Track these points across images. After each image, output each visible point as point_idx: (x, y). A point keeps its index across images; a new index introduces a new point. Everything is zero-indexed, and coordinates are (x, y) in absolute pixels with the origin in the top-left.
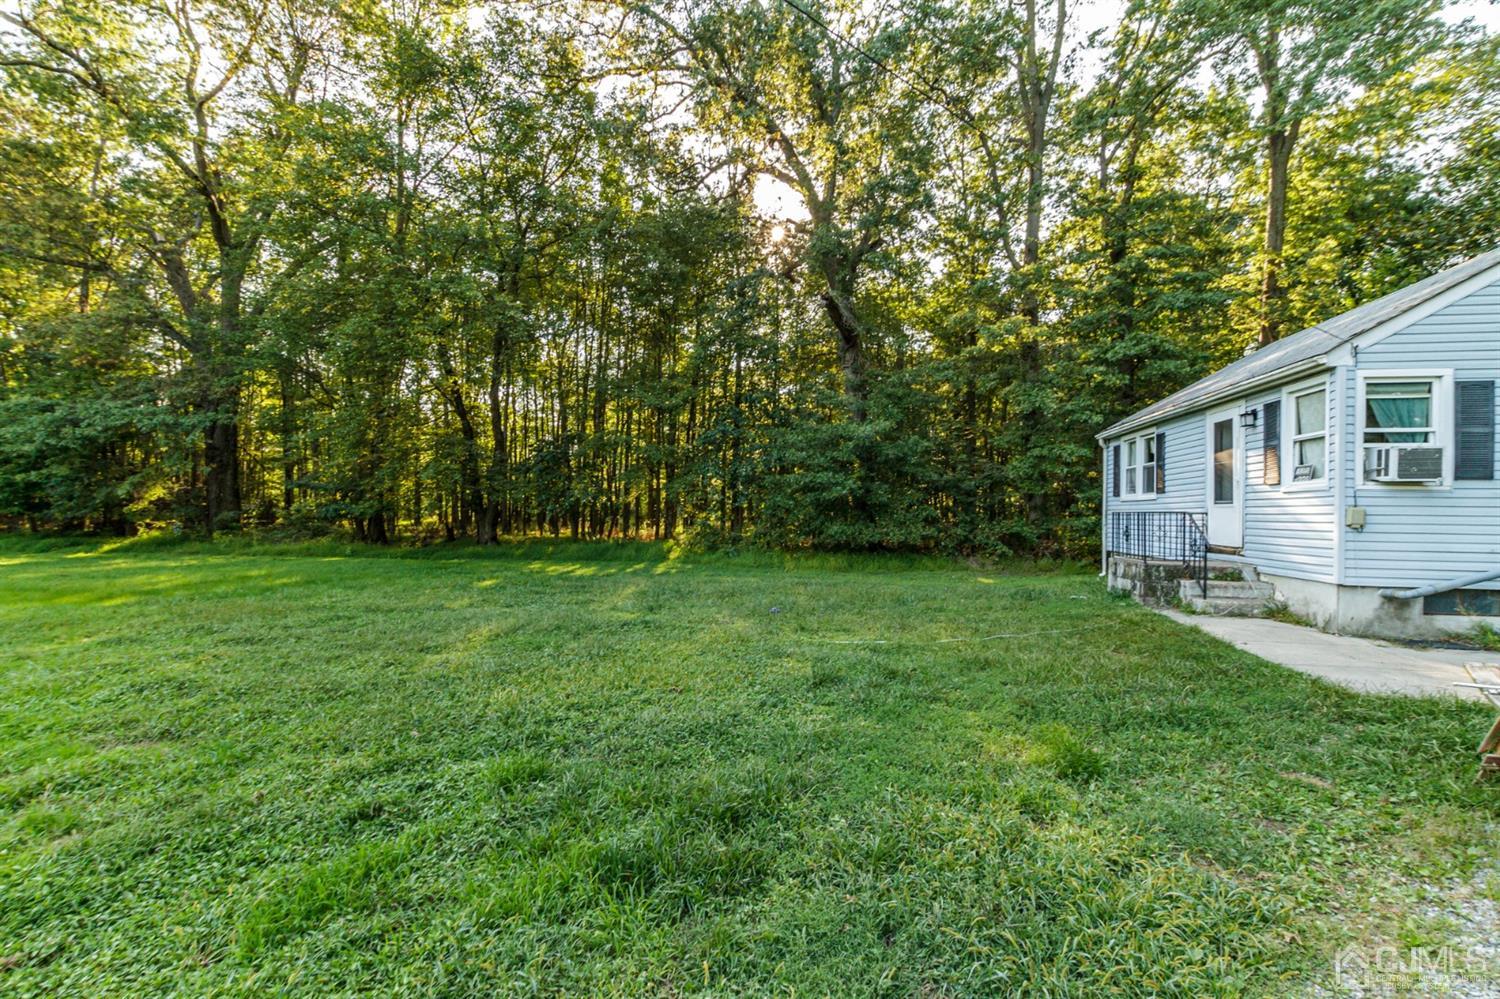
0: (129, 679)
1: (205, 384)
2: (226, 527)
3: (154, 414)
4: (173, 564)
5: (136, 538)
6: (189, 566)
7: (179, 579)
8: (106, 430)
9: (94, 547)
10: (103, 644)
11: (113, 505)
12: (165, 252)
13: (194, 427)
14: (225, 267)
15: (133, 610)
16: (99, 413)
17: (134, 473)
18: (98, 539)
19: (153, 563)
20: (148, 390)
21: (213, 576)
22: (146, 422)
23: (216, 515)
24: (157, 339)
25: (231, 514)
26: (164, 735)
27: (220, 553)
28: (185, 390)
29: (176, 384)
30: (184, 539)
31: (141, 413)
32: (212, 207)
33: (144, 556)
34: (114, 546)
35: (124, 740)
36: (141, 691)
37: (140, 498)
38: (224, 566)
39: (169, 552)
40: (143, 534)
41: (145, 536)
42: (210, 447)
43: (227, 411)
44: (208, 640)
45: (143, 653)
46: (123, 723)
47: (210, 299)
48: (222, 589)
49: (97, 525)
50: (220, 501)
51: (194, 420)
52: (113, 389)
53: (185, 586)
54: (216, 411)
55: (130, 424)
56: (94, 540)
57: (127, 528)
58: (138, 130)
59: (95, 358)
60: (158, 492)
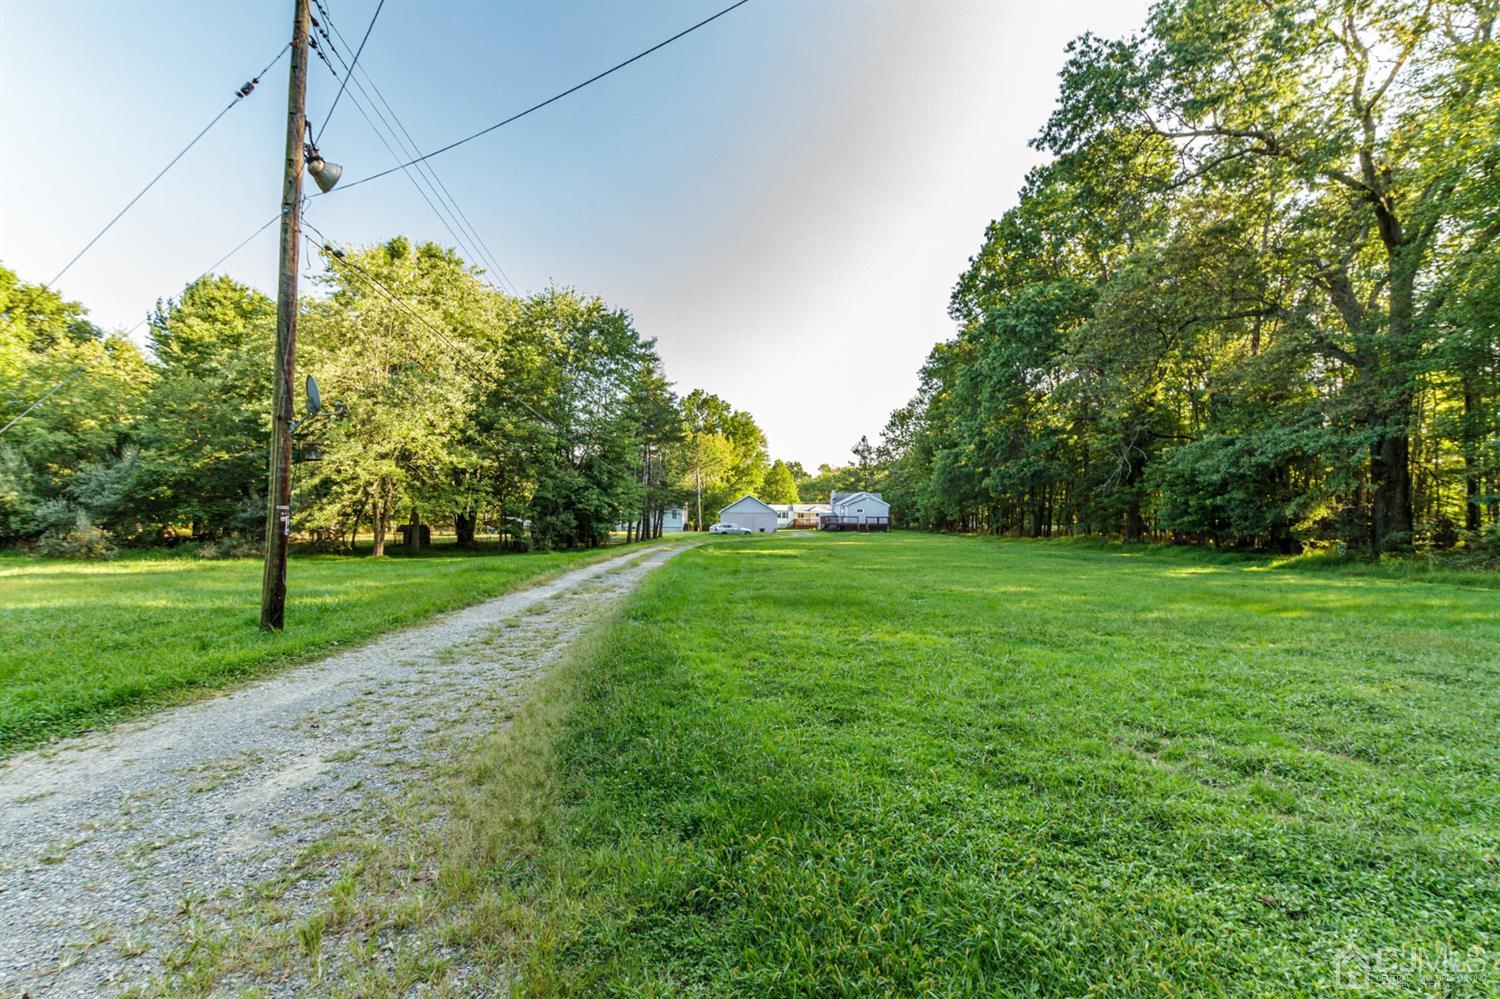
0: (1318, 690)
1: (1372, 398)
2: (1395, 549)
3: (1319, 436)
4: (1339, 584)
5: (1301, 556)
6: (1356, 588)
7: (1349, 600)
8: (1276, 456)
9: (1264, 562)
10: (1287, 651)
11: (1281, 524)
12: (1329, 276)
13: (1360, 443)
14: (1396, 268)
15: (1310, 625)
16: (1271, 441)
17: (1298, 494)
18: (1268, 555)
19: (1320, 582)
20: (1313, 414)
21: (1384, 601)
22: (1312, 444)
23: (1383, 535)
24: (1318, 362)
25: (1401, 534)
26: (1360, 754)
27: (1389, 577)
28: (1350, 408)
29: (1341, 403)
30: (1348, 560)
31: (1308, 437)
32: (1381, 211)
33: (1309, 574)
34: (1281, 563)
35: (1322, 747)
36: (1331, 704)
37: (1305, 519)
38: (1396, 590)
39: (1333, 572)
40: (1308, 553)
41: (1310, 555)
42: (1375, 463)
43: (1398, 423)
44: (1390, 668)
45: (1326, 668)
46: (1319, 730)
47: (1377, 307)
48: (1398, 616)
49: (1266, 543)
50: (1387, 520)
51: (1361, 436)
52: (1281, 418)
53: (1356, 608)
54: (1385, 424)
55: (1299, 448)
56: (1264, 556)
57: (1292, 546)
58: (1306, 169)
59: (1266, 393)
60: (1322, 512)
